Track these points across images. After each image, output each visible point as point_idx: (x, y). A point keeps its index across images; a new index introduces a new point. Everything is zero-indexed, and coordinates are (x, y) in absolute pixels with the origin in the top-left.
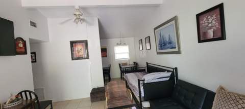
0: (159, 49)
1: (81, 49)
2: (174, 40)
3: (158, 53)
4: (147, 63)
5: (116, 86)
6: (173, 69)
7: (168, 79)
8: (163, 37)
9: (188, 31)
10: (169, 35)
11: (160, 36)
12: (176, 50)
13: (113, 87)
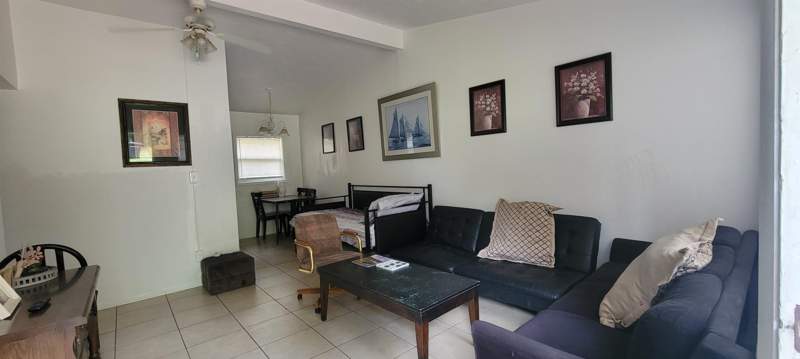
0: (390, 148)
1: (163, 132)
2: (427, 127)
3: (386, 158)
4: (350, 185)
5: (315, 227)
6: (424, 188)
7: (416, 207)
8: (402, 121)
9: (454, 114)
10: (418, 119)
11: (395, 119)
12: (431, 149)
13: (308, 229)
